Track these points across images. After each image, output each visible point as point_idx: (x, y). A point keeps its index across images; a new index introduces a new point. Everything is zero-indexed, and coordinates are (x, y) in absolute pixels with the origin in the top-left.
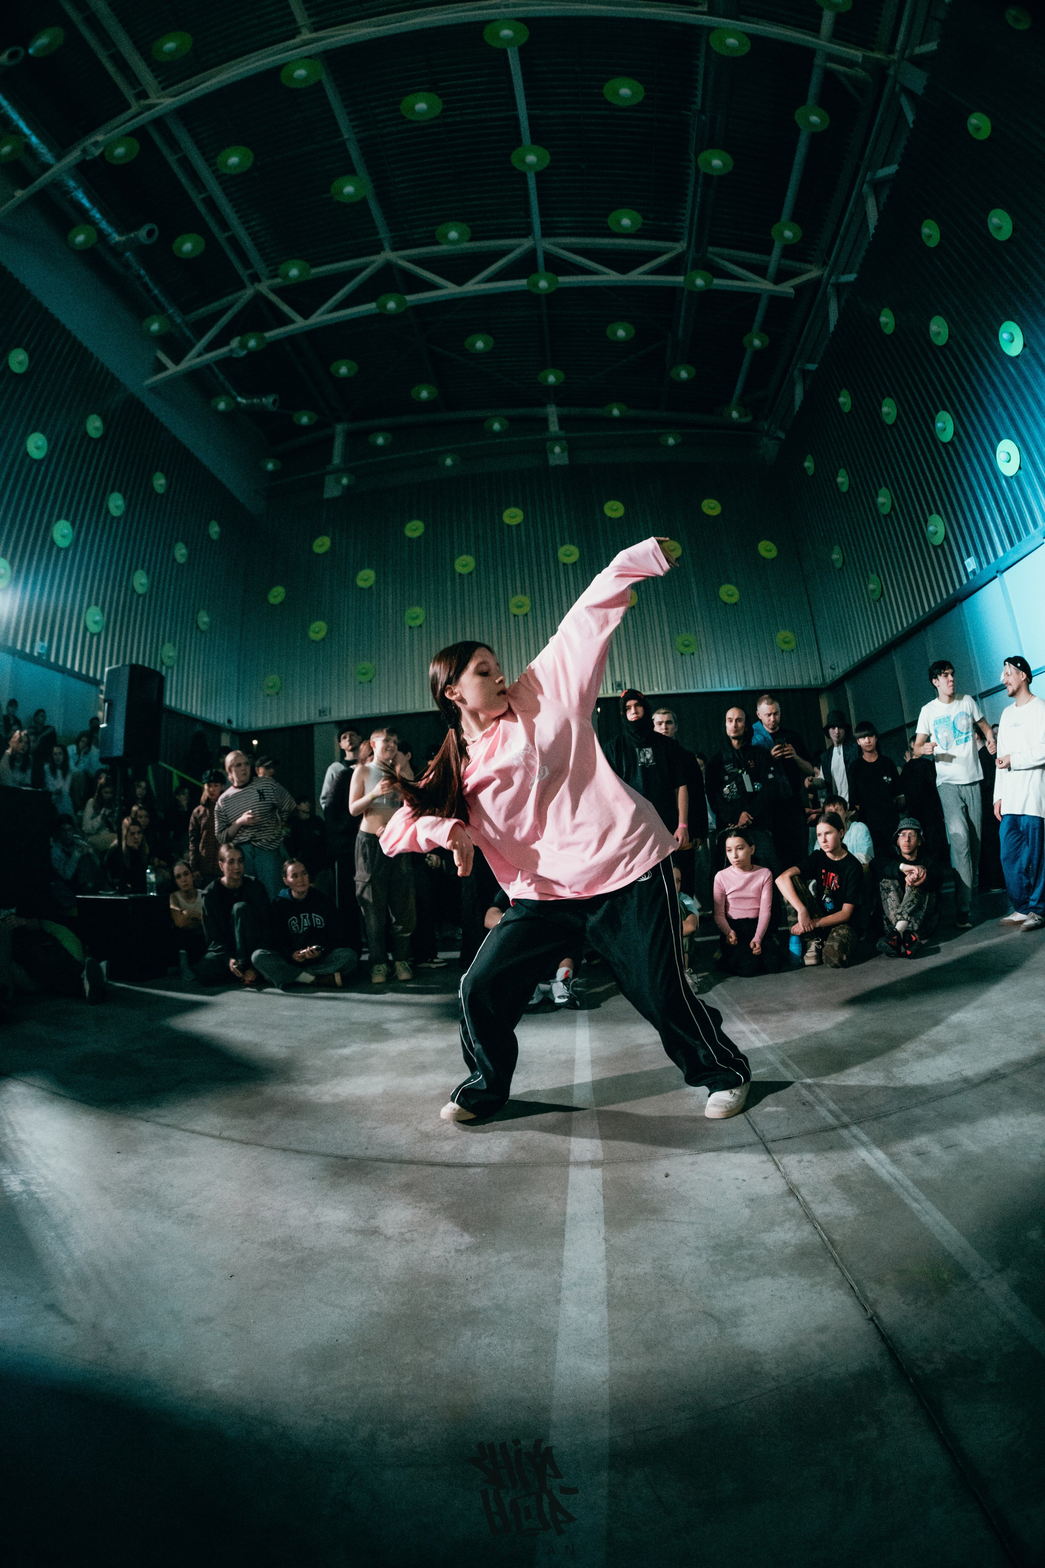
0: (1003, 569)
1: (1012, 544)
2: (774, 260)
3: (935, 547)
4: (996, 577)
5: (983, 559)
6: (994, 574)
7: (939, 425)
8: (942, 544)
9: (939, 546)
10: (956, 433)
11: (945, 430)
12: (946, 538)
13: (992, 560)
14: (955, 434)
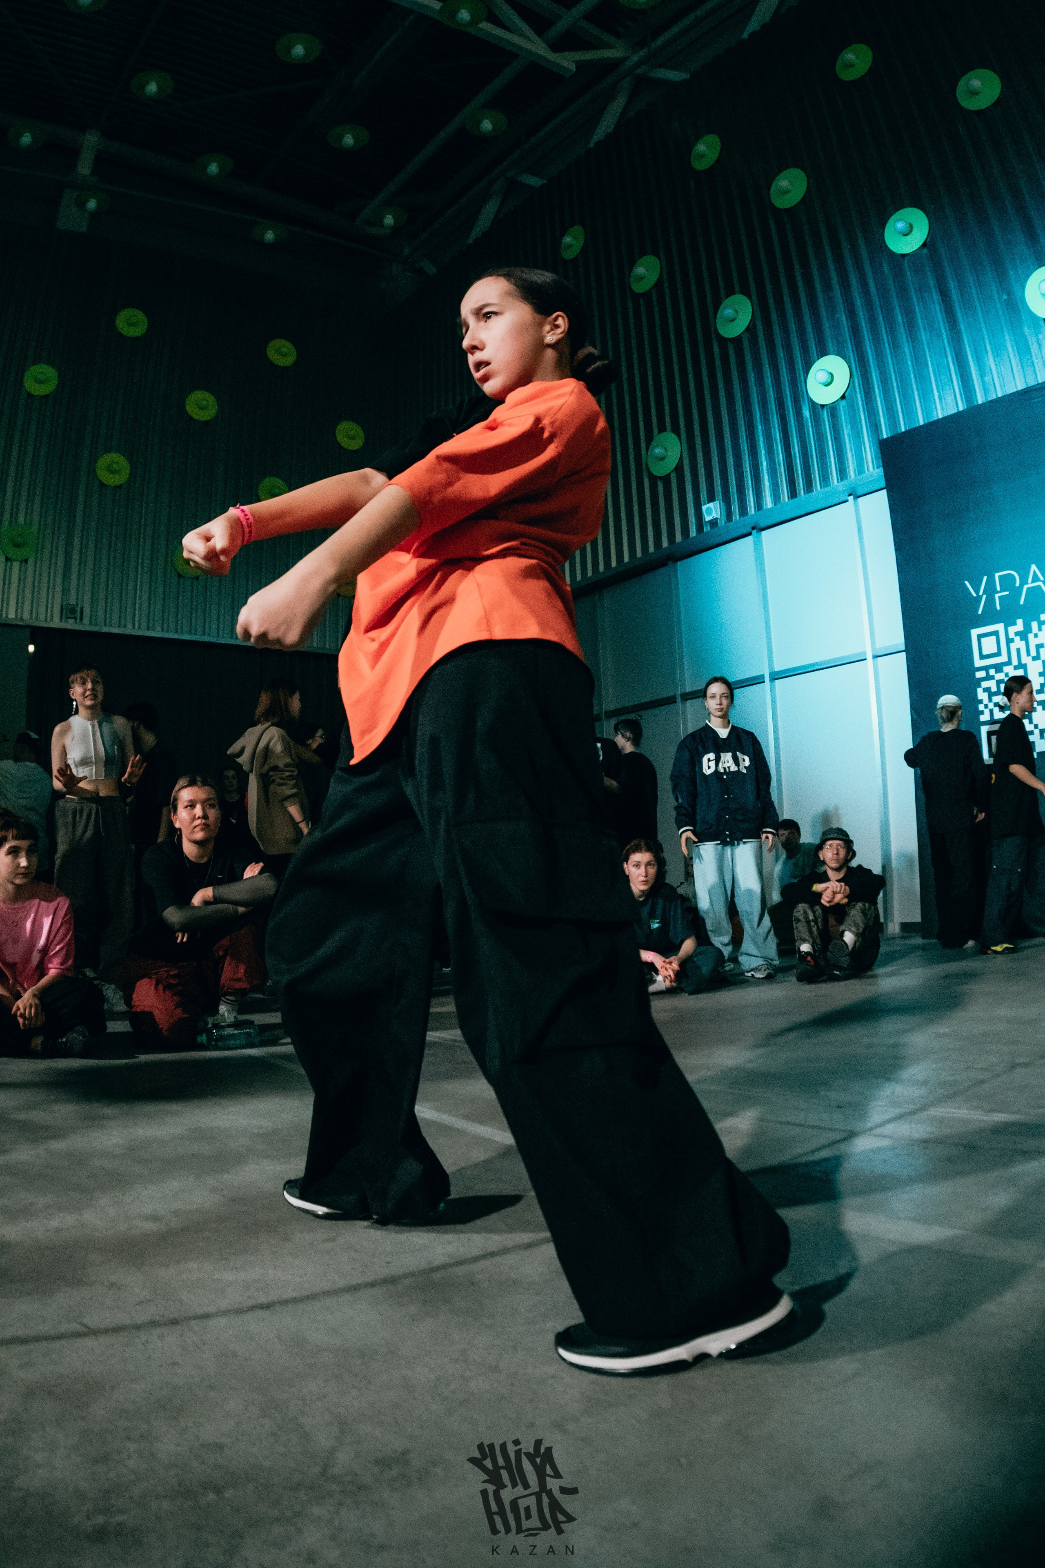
0: (763, 525)
1: (793, 494)
2: (567, 19)
3: (653, 479)
4: (750, 534)
5: (735, 507)
6: (749, 529)
7: (726, 311)
8: (669, 475)
9: (660, 478)
10: (751, 329)
11: (733, 320)
12: (679, 468)
13: (752, 510)
14: (748, 329)
